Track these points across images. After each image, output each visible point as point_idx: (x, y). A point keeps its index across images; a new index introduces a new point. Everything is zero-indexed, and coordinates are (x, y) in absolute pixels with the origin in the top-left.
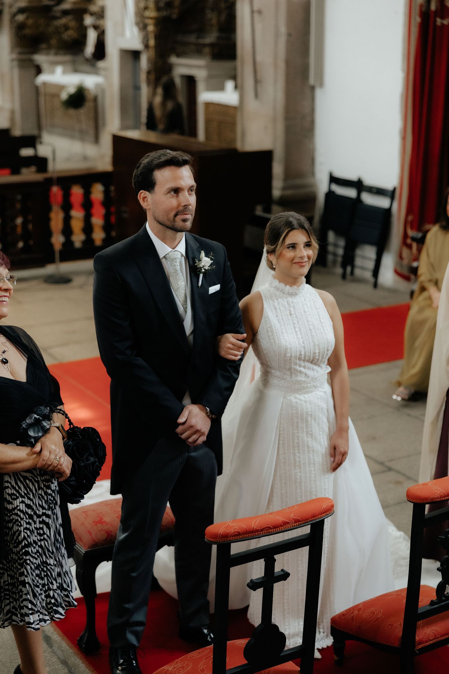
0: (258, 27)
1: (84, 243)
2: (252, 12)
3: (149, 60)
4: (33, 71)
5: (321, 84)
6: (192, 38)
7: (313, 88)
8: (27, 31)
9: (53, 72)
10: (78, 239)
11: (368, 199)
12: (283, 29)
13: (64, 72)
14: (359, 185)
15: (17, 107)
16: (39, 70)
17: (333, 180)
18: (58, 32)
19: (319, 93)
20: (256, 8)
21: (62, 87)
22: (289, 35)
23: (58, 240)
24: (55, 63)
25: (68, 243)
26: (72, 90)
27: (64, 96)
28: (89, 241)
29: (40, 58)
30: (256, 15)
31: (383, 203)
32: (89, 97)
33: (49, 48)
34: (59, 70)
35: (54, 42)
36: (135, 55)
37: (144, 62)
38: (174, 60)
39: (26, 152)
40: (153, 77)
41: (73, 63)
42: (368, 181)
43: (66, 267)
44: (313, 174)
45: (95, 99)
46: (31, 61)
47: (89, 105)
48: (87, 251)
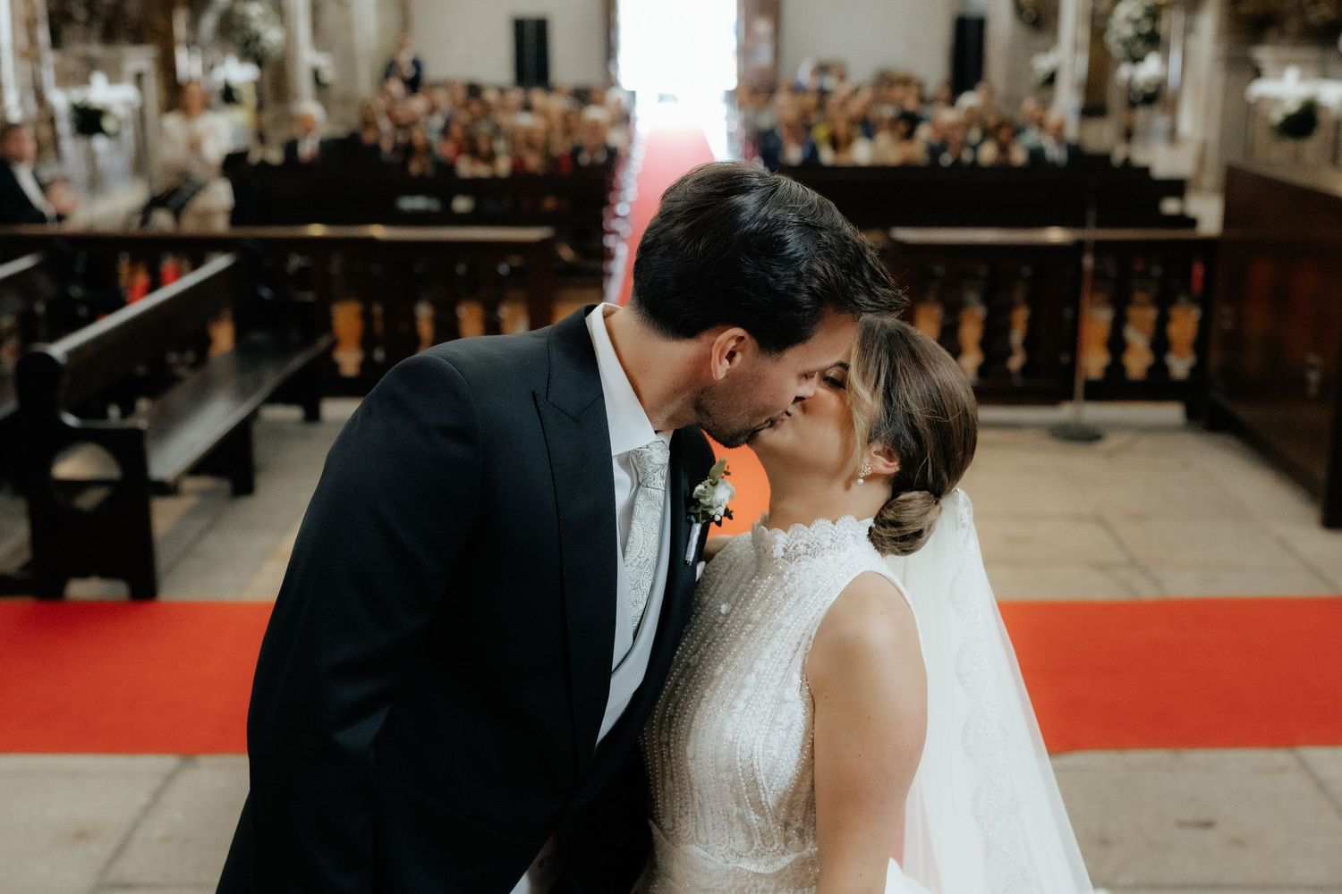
1: (1149, 371)
4: (1246, 76)
8: (1247, 7)
9: (1279, 76)
10: (1137, 362)
13: (1302, 78)
15: (1213, 136)
16: (1257, 73)
21: (1277, 101)
23: (1094, 362)
24: (1284, 64)
26: (1292, 106)
27: (1277, 116)
29: (1264, 54)
32: (1325, 121)
33: (1282, 34)
34: (1292, 74)
39: (1170, 206)
41: (1321, 61)
45: (1337, 125)
46: (1247, 60)
47: (1323, 134)
48: (1156, 387)
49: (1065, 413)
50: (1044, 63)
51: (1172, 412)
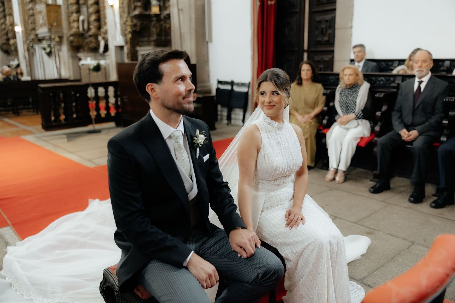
0: (181, 17)
1: (106, 115)
2: (178, 10)
3: (128, 49)
4: (78, 60)
5: (211, 41)
6: (146, 39)
7: (207, 43)
8: (74, 44)
9: (86, 60)
10: (103, 113)
11: (236, 89)
12: (193, 16)
13: (91, 60)
14: (232, 83)
16: (80, 59)
17: (220, 82)
18: (87, 44)
19: (210, 45)
20: (180, 7)
22: (196, 19)
23: (93, 114)
24: (86, 57)
25: (99, 115)
26: (95, 65)
27: (91, 67)
28: (108, 114)
29: (80, 55)
30: (180, 11)
31: (244, 90)
32: (102, 68)
33: (84, 50)
34: (89, 59)
35: (86, 48)
36: (122, 48)
37: (126, 50)
38: (138, 48)
40: (130, 56)
41: (95, 56)
42: (236, 81)
43: (97, 127)
44: (209, 81)
45: (105, 69)
46: (77, 57)
47: (102, 71)
48: (108, 118)
49: (90, 128)
50: (14, 63)
51: (112, 124)
